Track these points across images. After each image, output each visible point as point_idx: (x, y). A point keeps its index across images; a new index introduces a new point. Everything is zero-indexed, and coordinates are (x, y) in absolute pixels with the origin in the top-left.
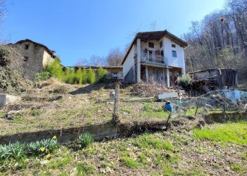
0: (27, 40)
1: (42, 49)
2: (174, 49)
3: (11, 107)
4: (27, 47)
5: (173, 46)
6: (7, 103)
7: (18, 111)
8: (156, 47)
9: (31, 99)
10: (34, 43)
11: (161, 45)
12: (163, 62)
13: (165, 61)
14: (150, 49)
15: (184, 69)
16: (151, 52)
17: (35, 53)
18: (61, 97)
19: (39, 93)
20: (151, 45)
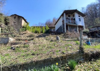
0: (15, 15)
1: (21, 18)
2: (79, 18)
3: (12, 44)
4: (15, 18)
5: (79, 16)
6: (9, 42)
7: (17, 46)
8: (71, 17)
9: (19, 40)
10: (18, 16)
11: (74, 16)
12: (75, 23)
13: (76, 23)
14: (69, 18)
15: (84, 26)
16: (69, 19)
17: (18, 20)
18: (33, 39)
19: (23, 37)
20: (69, 16)
